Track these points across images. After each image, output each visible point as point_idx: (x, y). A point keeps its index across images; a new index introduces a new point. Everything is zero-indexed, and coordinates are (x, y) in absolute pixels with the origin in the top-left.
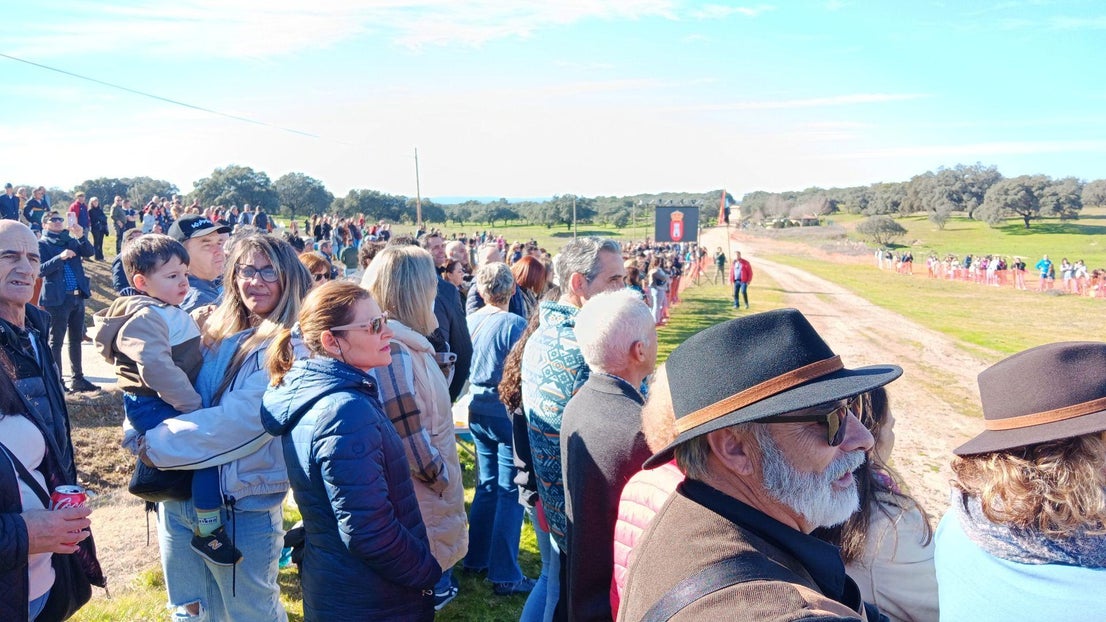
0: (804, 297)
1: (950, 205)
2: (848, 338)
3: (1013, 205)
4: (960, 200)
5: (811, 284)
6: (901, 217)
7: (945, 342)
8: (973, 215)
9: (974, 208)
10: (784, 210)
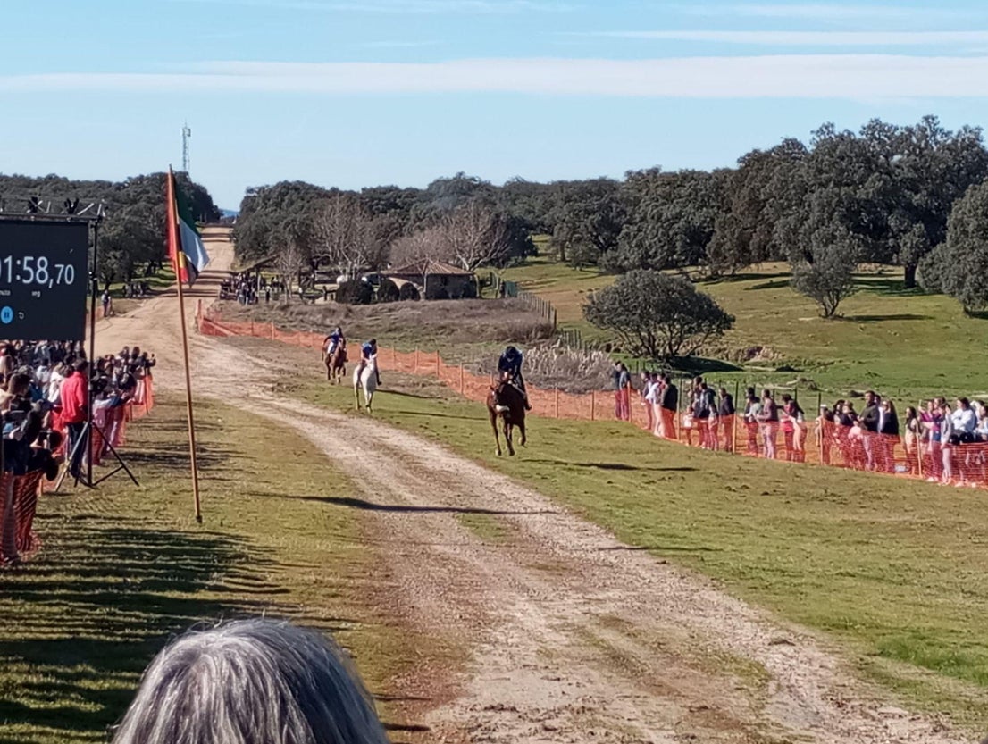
0: (425, 525)
1: (847, 242)
2: (549, 655)
4: (880, 230)
5: (446, 480)
6: (713, 278)
7: (832, 662)
8: (917, 277)
9: (918, 255)
10: (369, 243)
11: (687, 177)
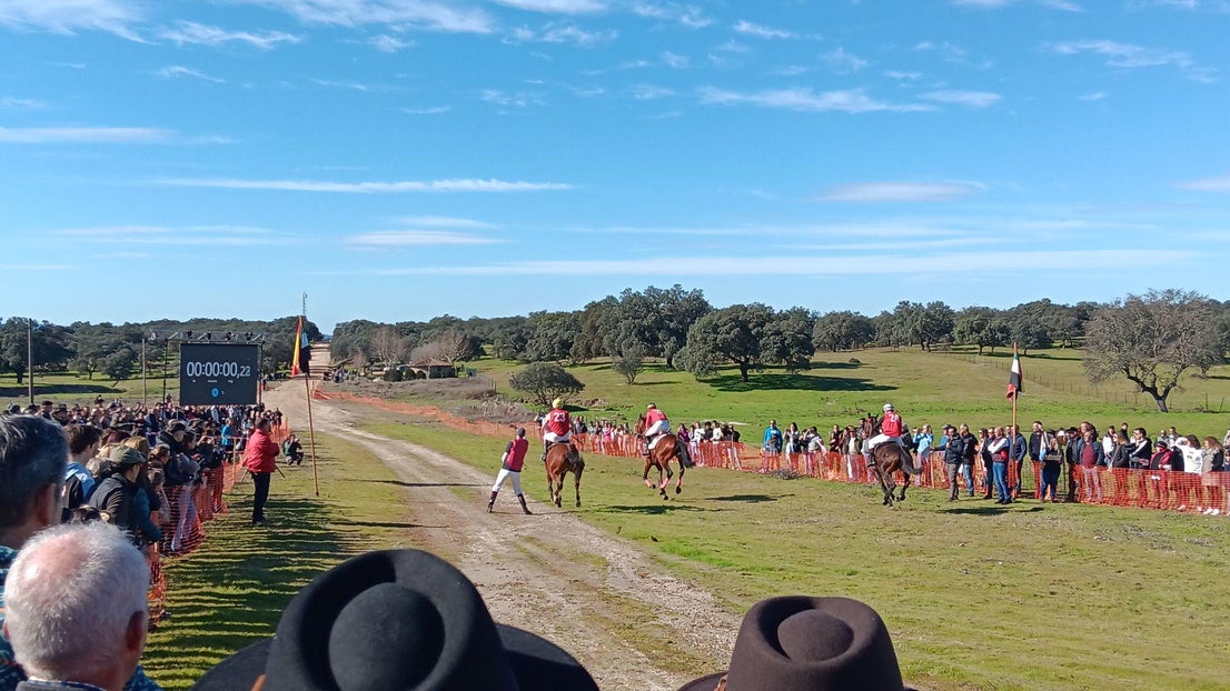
0: (433, 493)
1: (640, 347)
2: (498, 557)
3: (725, 348)
4: (655, 340)
5: (444, 470)
6: (574, 365)
7: (638, 555)
8: (673, 363)
9: (674, 352)
10: (401, 351)
11: (560, 315)
